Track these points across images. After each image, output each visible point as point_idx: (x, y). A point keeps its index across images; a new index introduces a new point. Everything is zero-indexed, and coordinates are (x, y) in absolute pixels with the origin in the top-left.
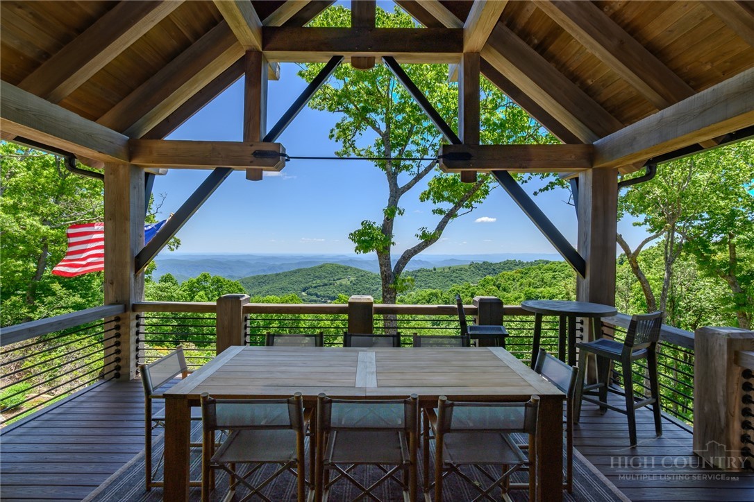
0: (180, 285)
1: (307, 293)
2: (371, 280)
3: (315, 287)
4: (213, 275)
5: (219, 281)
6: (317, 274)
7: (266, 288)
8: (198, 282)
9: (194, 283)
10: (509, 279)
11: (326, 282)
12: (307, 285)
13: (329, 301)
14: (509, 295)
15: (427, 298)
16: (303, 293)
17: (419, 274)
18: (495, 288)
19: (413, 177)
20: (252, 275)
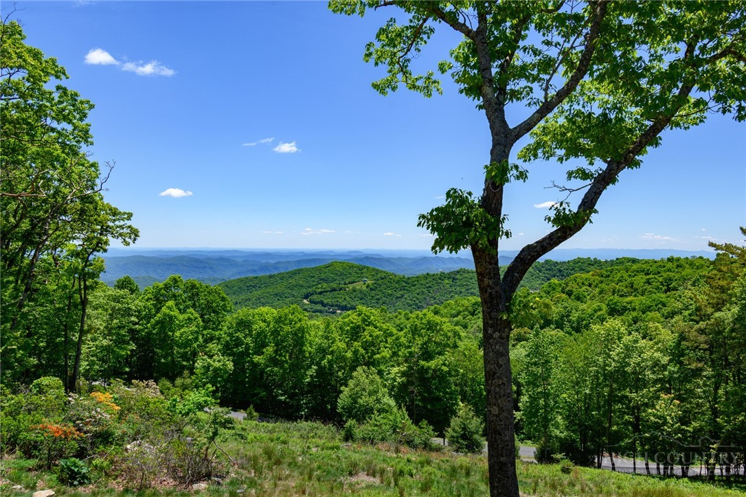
0: (142, 291)
1: (310, 301)
2: (394, 285)
3: (321, 293)
4: (186, 278)
5: (193, 286)
6: (323, 276)
7: (257, 293)
8: (167, 287)
9: (161, 289)
10: (583, 283)
11: (335, 286)
12: (310, 290)
13: (339, 311)
14: (584, 306)
15: (470, 309)
16: (305, 301)
17: (458, 276)
18: (564, 296)
19: (535, 108)
20: (239, 277)
